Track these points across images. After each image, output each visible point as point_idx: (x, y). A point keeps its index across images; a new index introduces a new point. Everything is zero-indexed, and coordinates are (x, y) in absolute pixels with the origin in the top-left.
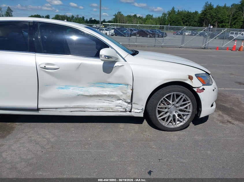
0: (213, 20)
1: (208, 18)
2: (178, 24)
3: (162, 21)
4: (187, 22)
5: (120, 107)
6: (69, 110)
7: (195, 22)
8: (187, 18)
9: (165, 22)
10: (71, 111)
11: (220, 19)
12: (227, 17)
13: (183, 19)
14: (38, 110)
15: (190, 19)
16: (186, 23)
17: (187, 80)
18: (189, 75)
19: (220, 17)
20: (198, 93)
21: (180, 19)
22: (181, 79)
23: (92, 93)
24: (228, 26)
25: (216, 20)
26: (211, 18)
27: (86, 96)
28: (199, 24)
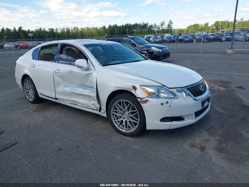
5: (94, 106)
6: (69, 102)
10: (71, 103)
14: (56, 99)
17: (132, 90)
18: (133, 86)
20: (141, 104)
22: (128, 89)
23: (79, 92)
27: (76, 94)
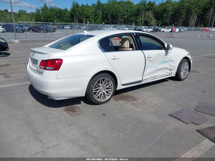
0: (81, 16)
1: (77, 14)
2: (53, 19)
3: (37, 17)
4: (60, 17)
7: (67, 17)
8: (59, 14)
9: (40, 17)
11: (86, 15)
12: (91, 14)
13: (56, 15)
15: (62, 15)
16: (59, 19)
19: (86, 13)
21: (53, 14)
24: (93, 20)
25: (83, 16)
26: (79, 14)
28: (71, 19)
